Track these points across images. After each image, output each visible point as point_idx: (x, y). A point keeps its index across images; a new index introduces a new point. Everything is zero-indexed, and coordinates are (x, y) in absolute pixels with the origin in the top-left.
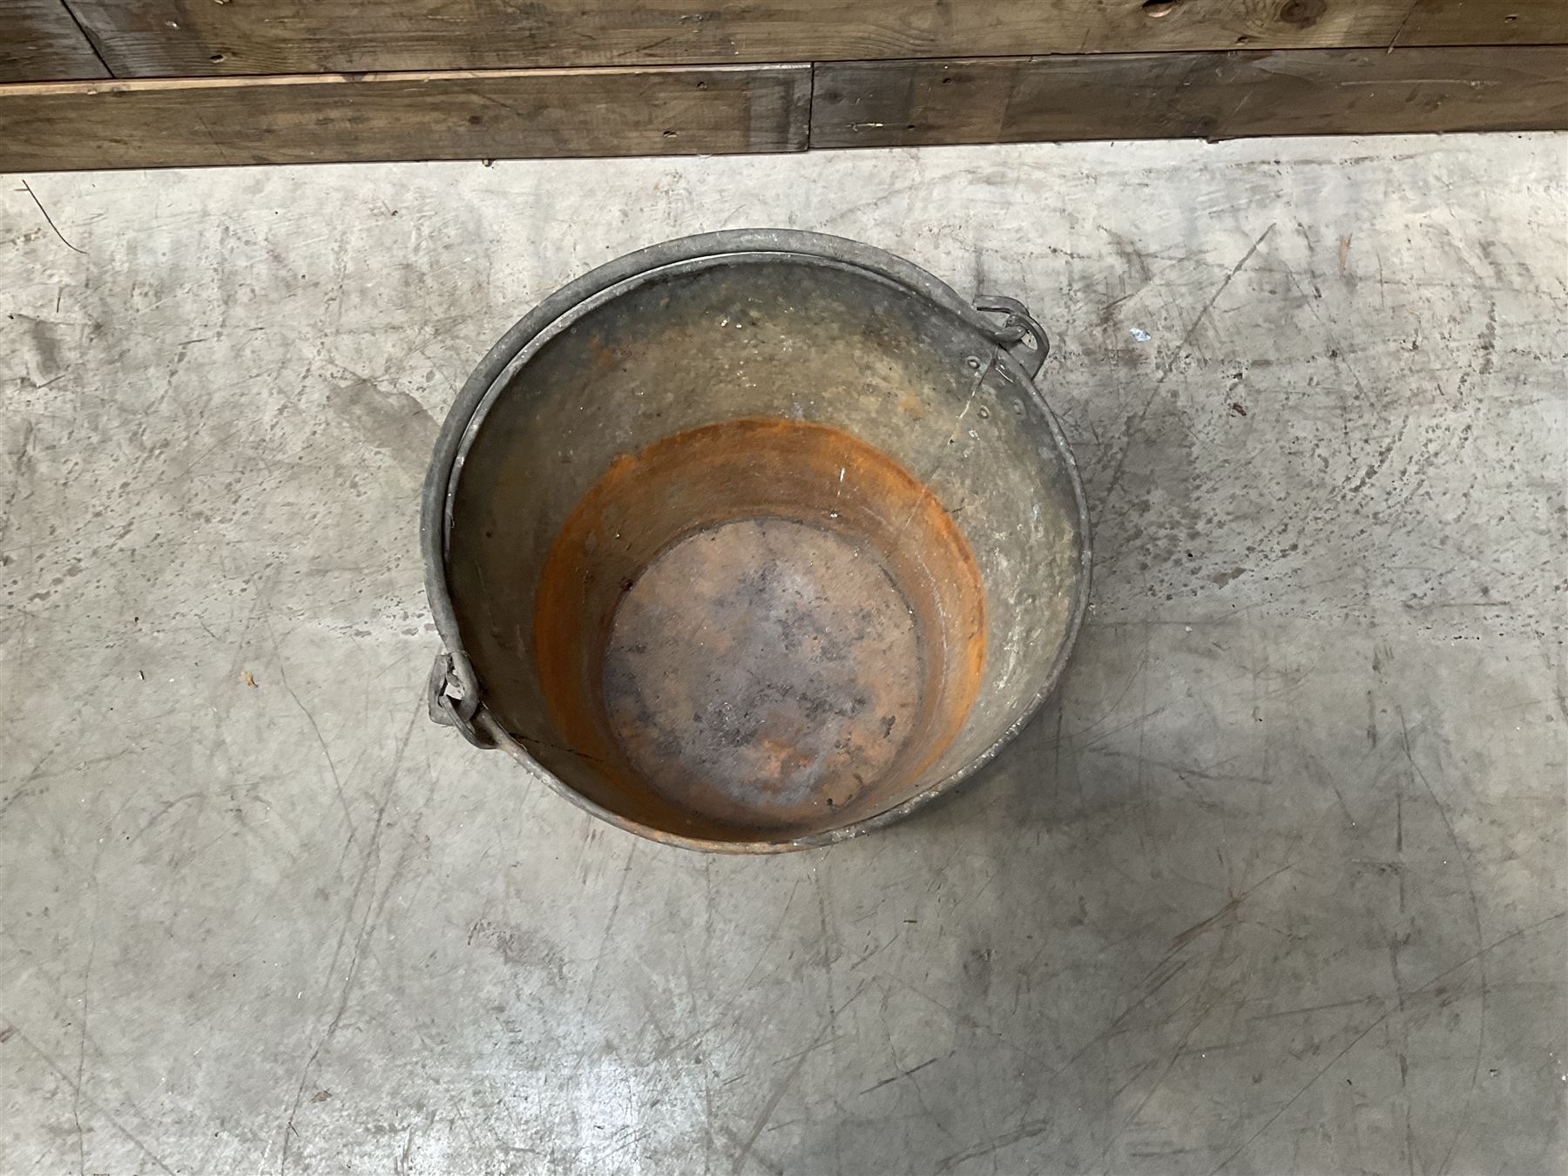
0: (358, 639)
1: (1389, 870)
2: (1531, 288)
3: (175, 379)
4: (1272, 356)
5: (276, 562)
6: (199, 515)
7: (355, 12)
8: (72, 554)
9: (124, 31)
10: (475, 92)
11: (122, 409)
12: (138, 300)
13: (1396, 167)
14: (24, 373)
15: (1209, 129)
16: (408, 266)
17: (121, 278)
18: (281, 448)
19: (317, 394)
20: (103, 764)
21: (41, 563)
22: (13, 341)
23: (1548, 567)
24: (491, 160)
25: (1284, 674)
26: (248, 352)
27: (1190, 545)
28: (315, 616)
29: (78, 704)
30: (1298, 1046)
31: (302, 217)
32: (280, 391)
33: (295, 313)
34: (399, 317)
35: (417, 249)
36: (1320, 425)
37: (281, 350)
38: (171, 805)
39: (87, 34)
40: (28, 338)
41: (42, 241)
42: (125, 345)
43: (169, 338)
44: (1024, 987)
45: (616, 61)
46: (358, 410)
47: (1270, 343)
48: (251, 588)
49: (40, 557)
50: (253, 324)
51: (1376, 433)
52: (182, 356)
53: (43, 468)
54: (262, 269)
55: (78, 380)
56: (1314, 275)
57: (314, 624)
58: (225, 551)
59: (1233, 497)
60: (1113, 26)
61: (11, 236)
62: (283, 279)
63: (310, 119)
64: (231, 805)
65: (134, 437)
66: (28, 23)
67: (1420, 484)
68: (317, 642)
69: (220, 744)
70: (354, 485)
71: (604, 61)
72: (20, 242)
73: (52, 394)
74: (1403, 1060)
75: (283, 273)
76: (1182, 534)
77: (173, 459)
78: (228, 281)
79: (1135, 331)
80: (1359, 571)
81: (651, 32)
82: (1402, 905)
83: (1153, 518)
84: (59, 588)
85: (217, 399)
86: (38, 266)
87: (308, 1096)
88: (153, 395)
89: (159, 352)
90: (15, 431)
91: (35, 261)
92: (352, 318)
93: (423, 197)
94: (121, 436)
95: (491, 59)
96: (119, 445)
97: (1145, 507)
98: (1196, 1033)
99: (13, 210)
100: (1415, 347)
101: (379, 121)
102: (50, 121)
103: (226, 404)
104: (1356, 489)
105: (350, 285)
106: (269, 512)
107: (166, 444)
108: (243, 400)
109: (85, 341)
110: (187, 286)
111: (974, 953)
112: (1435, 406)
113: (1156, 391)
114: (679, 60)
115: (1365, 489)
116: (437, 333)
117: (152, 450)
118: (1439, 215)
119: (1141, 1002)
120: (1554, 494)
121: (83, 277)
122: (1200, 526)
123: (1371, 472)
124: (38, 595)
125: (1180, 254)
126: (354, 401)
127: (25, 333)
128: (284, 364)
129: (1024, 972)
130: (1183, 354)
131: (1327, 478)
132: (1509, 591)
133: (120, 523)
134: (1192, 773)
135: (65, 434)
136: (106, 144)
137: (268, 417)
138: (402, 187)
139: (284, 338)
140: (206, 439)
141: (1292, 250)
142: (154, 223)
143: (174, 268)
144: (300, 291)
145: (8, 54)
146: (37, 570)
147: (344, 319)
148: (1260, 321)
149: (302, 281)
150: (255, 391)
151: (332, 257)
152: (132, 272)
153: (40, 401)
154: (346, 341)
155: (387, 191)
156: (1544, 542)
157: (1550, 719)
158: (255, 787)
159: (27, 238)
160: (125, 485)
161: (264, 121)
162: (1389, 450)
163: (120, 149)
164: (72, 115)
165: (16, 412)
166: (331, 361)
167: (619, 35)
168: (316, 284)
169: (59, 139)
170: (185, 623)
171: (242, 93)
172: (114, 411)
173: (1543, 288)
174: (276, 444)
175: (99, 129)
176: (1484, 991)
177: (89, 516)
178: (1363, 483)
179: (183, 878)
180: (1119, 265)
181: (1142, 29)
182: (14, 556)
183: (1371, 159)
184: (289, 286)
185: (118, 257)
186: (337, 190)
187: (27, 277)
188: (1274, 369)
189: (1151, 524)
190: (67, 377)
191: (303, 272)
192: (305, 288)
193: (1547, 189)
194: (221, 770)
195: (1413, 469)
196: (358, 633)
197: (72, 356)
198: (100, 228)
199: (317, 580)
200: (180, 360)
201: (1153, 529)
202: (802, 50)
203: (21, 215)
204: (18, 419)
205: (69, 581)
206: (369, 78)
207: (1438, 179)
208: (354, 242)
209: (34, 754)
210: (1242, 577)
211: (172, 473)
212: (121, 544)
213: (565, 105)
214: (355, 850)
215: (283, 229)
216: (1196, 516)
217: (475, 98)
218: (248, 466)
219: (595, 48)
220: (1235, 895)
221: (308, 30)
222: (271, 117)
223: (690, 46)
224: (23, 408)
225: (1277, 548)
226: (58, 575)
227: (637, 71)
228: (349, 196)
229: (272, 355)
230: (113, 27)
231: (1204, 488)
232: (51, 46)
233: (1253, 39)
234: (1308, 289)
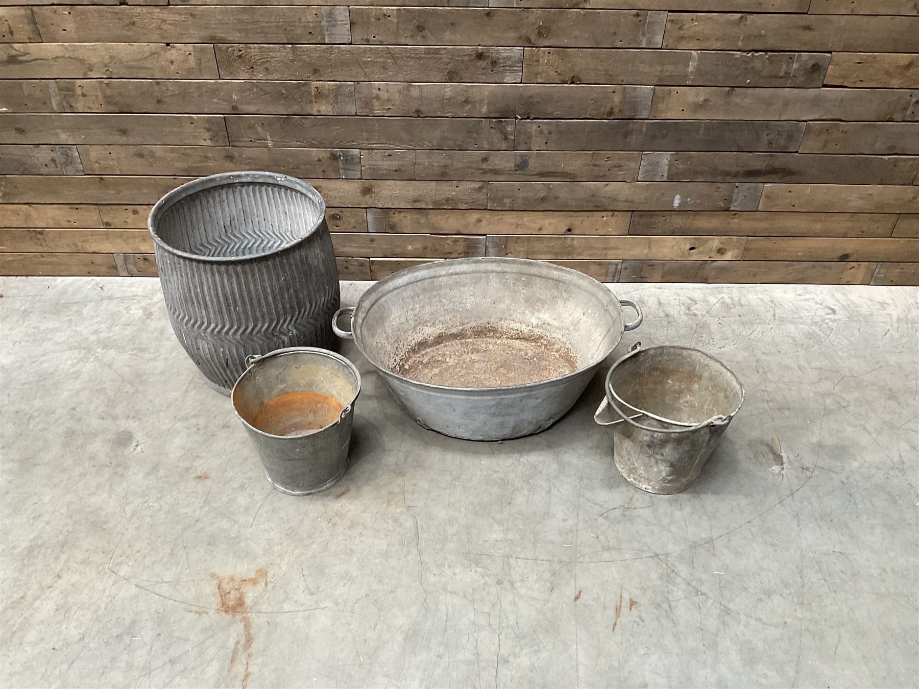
1: (764, 391)
2: (783, 308)
4: (726, 315)
13: (749, 289)
15: (705, 281)
25: (737, 362)
27: (713, 343)
36: (738, 326)
39: (487, 247)
51: (751, 328)
59: (721, 336)
60: (684, 254)
66: (476, 245)
67: (762, 336)
76: (711, 341)
79: (695, 311)
80: (751, 348)
81: (592, 252)
82: (768, 396)
95: (560, 257)
97: (702, 337)
100: (758, 316)
112: (764, 324)
113: (701, 320)
114: (596, 258)
118: (760, 296)
120: (793, 338)
122: (715, 340)
123: (751, 334)
125: (703, 300)
130: (706, 315)
131: (741, 334)
132: (785, 352)
141: (728, 301)
148: (723, 311)
156: (792, 345)
162: (754, 330)
167: (586, 252)
173: (785, 308)
176: (789, 409)
178: (749, 335)
180: (690, 302)
181: (689, 255)
183: (744, 287)
188: (727, 318)
195: (760, 333)
202: (621, 257)
207: (760, 291)
210: (725, 348)
216: (713, 339)
219: (581, 255)
221: (528, 249)
223: (599, 255)
225: (732, 344)
230: (492, 246)
231: (714, 335)
233: (712, 258)
234: (732, 306)
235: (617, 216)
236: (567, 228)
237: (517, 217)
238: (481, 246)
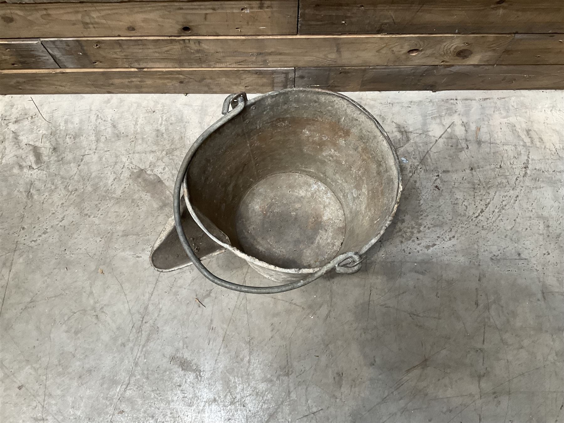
0: (137, 259)
1: (479, 351)
2: (543, 147)
3: (80, 168)
4: (450, 169)
5: (111, 232)
6: (87, 215)
7: (140, 51)
8: (44, 227)
9: (64, 55)
10: (181, 74)
11: (62, 178)
12: (68, 140)
13: (498, 102)
14: (30, 164)
15: (433, 88)
16: (158, 130)
17: (62, 132)
18: (114, 192)
19: (126, 174)
20: (53, 298)
21: (35, 230)
22: (27, 153)
23: (542, 247)
24: (187, 94)
25: (447, 281)
26: (104, 159)
27: (418, 235)
28: (124, 250)
29: (46, 278)
30: (445, 410)
31: (123, 112)
32: (114, 173)
33: (120, 146)
34: (155, 148)
35: (161, 124)
36: (465, 194)
37: (115, 159)
38: (75, 313)
39: (52, 56)
40: (32, 152)
41: (37, 118)
42: (63, 155)
43: (78, 153)
44: (353, 386)
45: (228, 66)
46: (140, 180)
47: (450, 164)
48: (103, 240)
49: (34, 227)
50: (106, 150)
51: (485, 197)
52: (82, 160)
53: (35, 197)
54: (109, 130)
55: (48, 167)
56: (466, 140)
57: (123, 253)
58: (95, 227)
59: (433, 218)
60: (398, 58)
61: (26, 116)
62: (116, 134)
63: (126, 81)
64: (94, 314)
65: (66, 187)
66: (32, 52)
67: (499, 216)
68: (124, 259)
69: (91, 293)
70: (138, 206)
71: (224, 66)
72: (29, 118)
73: (40, 171)
74: (480, 416)
75: (116, 132)
76: (415, 231)
77: (79, 195)
78: (98, 134)
79: (403, 159)
80: (476, 246)
81: (240, 58)
82: (483, 363)
83: (406, 225)
84: (40, 238)
85: (93, 176)
86: (35, 127)
87: (116, 412)
88: (72, 173)
89: (74, 158)
90: (27, 184)
91: (34, 125)
92: (139, 148)
93: (164, 106)
94: (61, 187)
95: (186, 65)
96: (61, 190)
97: (403, 222)
98: (410, 404)
99: (27, 108)
100: (501, 167)
101: (149, 82)
102: (40, 80)
103: (96, 177)
104: (477, 217)
105: (139, 136)
106: (109, 215)
107: (76, 190)
108: (102, 175)
109: (50, 153)
110: (84, 135)
111: (337, 373)
112: (506, 188)
113: (409, 181)
114: (249, 66)
115: (480, 217)
116: (167, 154)
117: (71, 192)
118: (512, 120)
119: (392, 393)
120: (546, 221)
121: (50, 131)
122: (422, 228)
123: (482, 211)
124: (33, 241)
125: (420, 132)
126: (139, 177)
127: (31, 150)
128: (116, 163)
129: (354, 381)
130: (419, 167)
131: (467, 213)
132: (527, 255)
133: (60, 217)
134: (415, 315)
135: (43, 185)
136: (58, 87)
137: (110, 182)
138: (156, 102)
139: (116, 154)
140: (89, 189)
141: (459, 131)
142: (74, 113)
143: (80, 129)
144: (122, 138)
145: (26, 61)
146: (33, 232)
147: (136, 148)
148: (447, 157)
149: (123, 135)
150: (106, 172)
151: (133, 126)
152: (66, 130)
153: (36, 174)
154: (137, 156)
155: (152, 104)
156: (541, 238)
157: (539, 300)
158: (102, 308)
159: (32, 117)
160: (63, 204)
161: (111, 82)
162: (489, 203)
163: (63, 88)
164: (46, 78)
165: (27, 178)
166: (131, 163)
167: (229, 59)
168: (127, 136)
169: (43, 85)
170: (81, 252)
171: (103, 73)
172: (59, 178)
173: (547, 147)
174: (112, 191)
175: (56, 83)
176: (509, 393)
177: (50, 214)
178: (479, 215)
179: (79, 338)
180: (399, 136)
181: (407, 59)
182: (26, 227)
183: (489, 99)
184: (118, 136)
185: (61, 124)
186: (135, 103)
187: (31, 131)
188: (450, 174)
189: (405, 227)
190: (44, 166)
191: (123, 131)
192: (123, 137)
193: (551, 111)
194: (92, 302)
195: (497, 210)
196: (138, 257)
197: (45, 159)
198: (56, 114)
199: (125, 238)
200: (81, 161)
201: (405, 229)
202: (291, 64)
203: (30, 109)
204: (28, 180)
205: (43, 236)
206: (145, 70)
207: (513, 106)
208: (140, 121)
209: (31, 294)
210: (435, 247)
211: (78, 200)
212: (61, 224)
213: (211, 78)
214: (134, 330)
215: (116, 116)
216: (420, 225)
217: (181, 76)
218: (103, 198)
219: (221, 63)
220: (426, 357)
221: (125, 56)
222: (113, 80)
223: (253, 62)
224: (29, 176)
225: (448, 237)
226: (40, 234)
227: (236, 69)
228: (139, 105)
229: (112, 160)
230: (60, 54)
231: (424, 215)
232: (40, 59)
233: (446, 62)
234: (464, 145)
235: (268, 7)
236: (181, 27)
237: (77, 12)
238: (42, 54)
